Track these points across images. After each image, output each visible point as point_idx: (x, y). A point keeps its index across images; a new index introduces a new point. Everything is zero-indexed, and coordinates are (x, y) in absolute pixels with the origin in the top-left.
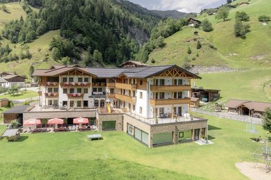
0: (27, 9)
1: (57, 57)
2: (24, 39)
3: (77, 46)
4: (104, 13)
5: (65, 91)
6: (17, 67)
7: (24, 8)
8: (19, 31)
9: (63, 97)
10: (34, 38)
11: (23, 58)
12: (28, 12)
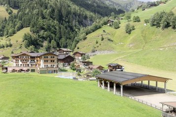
0: (9, 11)
1: (28, 46)
2: (7, 34)
3: (40, 38)
4: (61, 13)
5: (21, 61)
6: (4, 52)
7: (7, 10)
8: (4, 28)
9: (20, 63)
10: (14, 33)
11: (7, 47)
12: (10, 13)
